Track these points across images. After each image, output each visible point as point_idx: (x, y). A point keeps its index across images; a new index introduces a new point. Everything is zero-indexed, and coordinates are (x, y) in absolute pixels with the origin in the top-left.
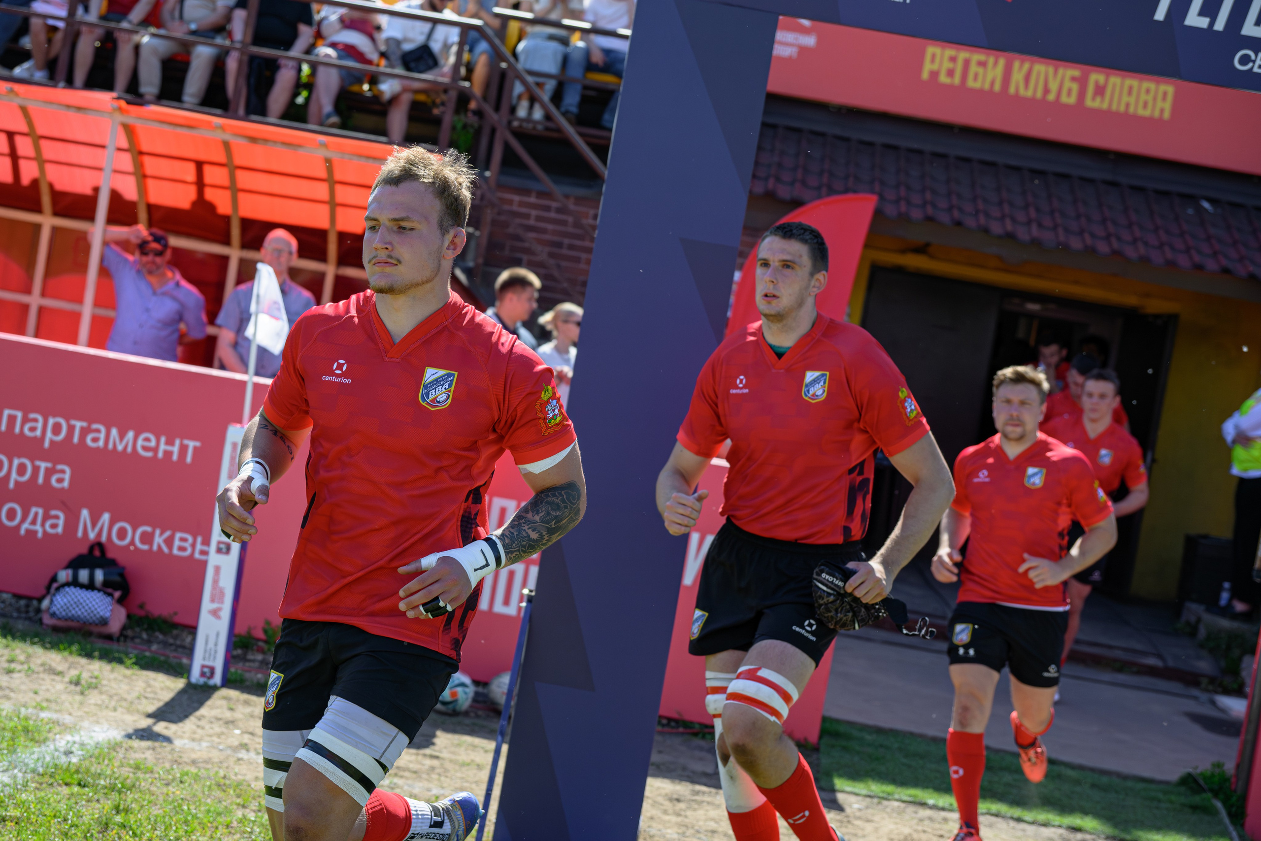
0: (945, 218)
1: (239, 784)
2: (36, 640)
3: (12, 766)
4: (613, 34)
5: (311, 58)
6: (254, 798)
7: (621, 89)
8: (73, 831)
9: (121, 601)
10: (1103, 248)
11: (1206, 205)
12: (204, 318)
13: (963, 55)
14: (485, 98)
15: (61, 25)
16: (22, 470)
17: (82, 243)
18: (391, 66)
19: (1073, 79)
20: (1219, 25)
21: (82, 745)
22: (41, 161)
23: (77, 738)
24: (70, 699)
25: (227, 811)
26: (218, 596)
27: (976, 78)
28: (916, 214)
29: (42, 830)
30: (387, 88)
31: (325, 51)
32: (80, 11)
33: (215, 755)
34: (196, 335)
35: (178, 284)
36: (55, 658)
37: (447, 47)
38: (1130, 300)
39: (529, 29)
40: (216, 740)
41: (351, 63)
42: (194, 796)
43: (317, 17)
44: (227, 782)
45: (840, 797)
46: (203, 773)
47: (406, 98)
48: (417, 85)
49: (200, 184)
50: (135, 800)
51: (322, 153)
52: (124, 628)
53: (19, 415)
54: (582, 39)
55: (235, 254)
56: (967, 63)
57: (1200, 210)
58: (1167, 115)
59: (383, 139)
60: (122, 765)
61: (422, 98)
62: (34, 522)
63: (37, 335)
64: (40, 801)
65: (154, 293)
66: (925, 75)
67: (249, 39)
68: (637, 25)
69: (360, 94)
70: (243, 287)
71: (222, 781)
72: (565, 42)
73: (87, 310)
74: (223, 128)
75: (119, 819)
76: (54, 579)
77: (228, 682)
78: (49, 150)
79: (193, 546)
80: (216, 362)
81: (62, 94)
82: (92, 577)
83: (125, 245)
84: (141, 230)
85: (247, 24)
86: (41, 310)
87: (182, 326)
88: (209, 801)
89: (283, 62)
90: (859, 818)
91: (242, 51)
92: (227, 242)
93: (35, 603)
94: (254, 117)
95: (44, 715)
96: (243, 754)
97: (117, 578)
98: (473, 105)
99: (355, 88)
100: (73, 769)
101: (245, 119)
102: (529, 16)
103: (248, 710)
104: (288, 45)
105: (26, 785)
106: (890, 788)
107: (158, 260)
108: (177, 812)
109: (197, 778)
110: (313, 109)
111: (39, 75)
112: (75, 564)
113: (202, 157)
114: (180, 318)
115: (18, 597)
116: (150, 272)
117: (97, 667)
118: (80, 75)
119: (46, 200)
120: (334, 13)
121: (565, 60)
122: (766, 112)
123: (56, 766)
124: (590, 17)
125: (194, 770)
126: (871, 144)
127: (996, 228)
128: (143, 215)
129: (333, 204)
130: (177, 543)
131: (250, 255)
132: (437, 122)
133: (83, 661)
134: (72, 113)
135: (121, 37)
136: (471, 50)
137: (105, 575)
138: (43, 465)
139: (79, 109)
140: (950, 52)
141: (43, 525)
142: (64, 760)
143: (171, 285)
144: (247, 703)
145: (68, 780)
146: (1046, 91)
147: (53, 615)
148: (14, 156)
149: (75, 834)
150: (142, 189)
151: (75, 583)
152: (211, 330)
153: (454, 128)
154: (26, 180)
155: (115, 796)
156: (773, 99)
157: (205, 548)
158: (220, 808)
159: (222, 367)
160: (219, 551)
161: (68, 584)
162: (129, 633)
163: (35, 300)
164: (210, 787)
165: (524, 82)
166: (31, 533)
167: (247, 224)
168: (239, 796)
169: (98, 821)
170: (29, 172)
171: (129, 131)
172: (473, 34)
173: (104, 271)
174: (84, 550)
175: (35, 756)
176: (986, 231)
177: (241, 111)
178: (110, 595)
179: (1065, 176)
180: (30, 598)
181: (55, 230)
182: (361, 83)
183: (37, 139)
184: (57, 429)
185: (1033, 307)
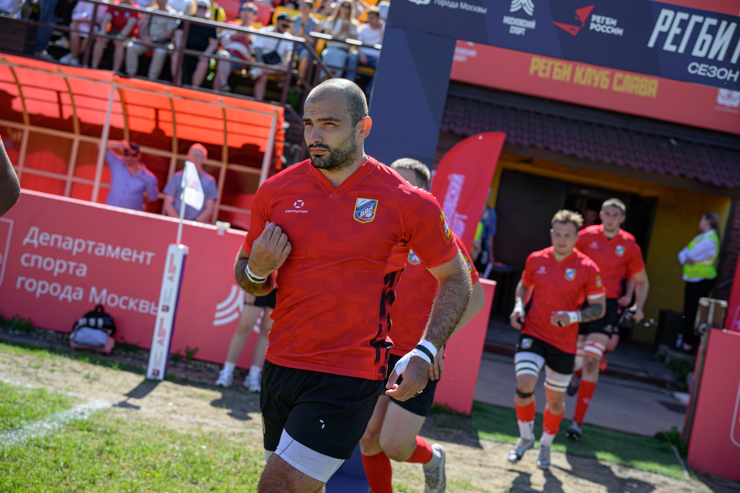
0: (540, 146)
1: (171, 432)
2: (66, 354)
3: (53, 420)
4: (372, 47)
5: (216, 56)
6: (179, 438)
7: (375, 76)
8: (84, 454)
9: (112, 335)
10: (620, 162)
11: (673, 142)
12: (157, 189)
13: (551, 62)
14: (306, 78)
15: (86, 36)
16: (61, 266)
17: (94, 150)
18: (257, 61)
19: (607, 76)
20: (681, 50)
21: (90, 410)
22: (74, 106)
23: (87, 406)
24: (84, 386)
25: (165, 445)
26: (162, 333)
27: (557, 74)
28: (526, 143)
29: (68, 454)
30: (255, 72)
31: (224, 53)
32: (96, 28)
33: (159, 416)
34: (152, 198)
35: (144, 173)
36: (76, 364)
37: (286, 52)
38: (634, 189)
39: (329, 44)
40: (159, 408)
41: (237, 60)
42: (148, 437)
43: (219, 35)
44: (165, 430)
45: (482, 442)
46: (152, 425)
47: (265, 79)
48: (270, 72)
49: (157, 120)
50: (116, 439)
51: (220, 106)
52: (113, 349)
53: (60, 238)
54: (356, 49)
55: (174, 157)
56: (553, 67)
57: (670, 144)
58: (654, 95)
59: (252, 98)
60: (110, 421)
61: (272, 78)
62: (67, 294)
63: (71, 196)
64: (67, 439)
65: (131, 176)
66: (531, 72)
67: (184, 45)
68: (384, 43)
69: (241, 76)
70: (178, 174)
71: (162, 430)
72: (347, 51)
73: (97, 184)
74: (169, 91)
75: (108, 448)
76: (76, 323)
77: (167, 378)
78: (78, 100)
79: (150, 307)
80: (163, 212)
81: (86, 72)
82: (96, 323)
83: (117, 151)
84: (125, 143)
85: (183, 37)
86: (73, 184)
87: (145, 194)
88: (155, 440)
89: (201, 58)
90: (491, 453)
91: (180, 52)
92: (170, 150)
93: (66, 336)
94: (186, 86)
95: (70, 394)
96: (173, 416)
97: (109, 323)
98: (299, 82)
99: (238, 72)
100: (84, 422)
101: (181, 86)
102: (328, 37)
103: (176, 393)
104: (203, 48)
105: (59, 430)
106: (506, 438)
107: (134, 159)
108: (138, 446)
109: (149, 428)
110: (216, 83)
111: (74, 62)
112: (88, 316)
113: (158, 106)
114: (144, 189)
115: (58, 332)
116: (130, 165)
117: (97, 370)
118: (96, 62)
119: (76, 127)
120: (228, 33)
121: (347, 61)
122: (450, 89)
123: (76, 421)
124: (360, 38)
125: (147, 423)
126: (502, 107)
127: (566, 151)
128: (127, 135)
129: (226, 132)
130: (141, 306)
131: (182, 157)
132: (280, 91)
133: (91, 366)
134: (91, 82)
135: (117, 43)
136: (299, 54)
137: (104, 322)
138: (72, 264)
139: (95, 80)
140: (544, 60)
141: (72, 295)
142: (80, 417)
143: (140, 173)
144: (176, 389)
145: (82, 427)
146: (593, 82)
147: (76, 342)
148: (60, 103)
149: (85, 456)
150: (127, 122)
151: (88, 325)
152: (161, 196)
153: (289, 94)
154: (66, 115)
155: (106, 436)
156: (453, 83)
157: (156, 308)
158: (161, 443)
159: (167, 215)
160: (163, 310)
161: (84, 326)
162: (116, 352)
163: (69, 178)
164: (156, 433)
165: (326, 71)
166: (65, 300)
167: (181, 141)
168: (171, 437)
169: (97, 450)
170: (68, 112)
171: (121, 92)
172: (300, 46)
173: (106, 164)
174: (92, 308)
175: (65, 415)
176: (561, 152)
177: (179, 82)
178: (105, 332)
179: (601, 126)
180: (64, 333)
181: (81, 143)
182: (241, 69)
183: (72, 95)
184: (80, 245)
185: (585, 192)
